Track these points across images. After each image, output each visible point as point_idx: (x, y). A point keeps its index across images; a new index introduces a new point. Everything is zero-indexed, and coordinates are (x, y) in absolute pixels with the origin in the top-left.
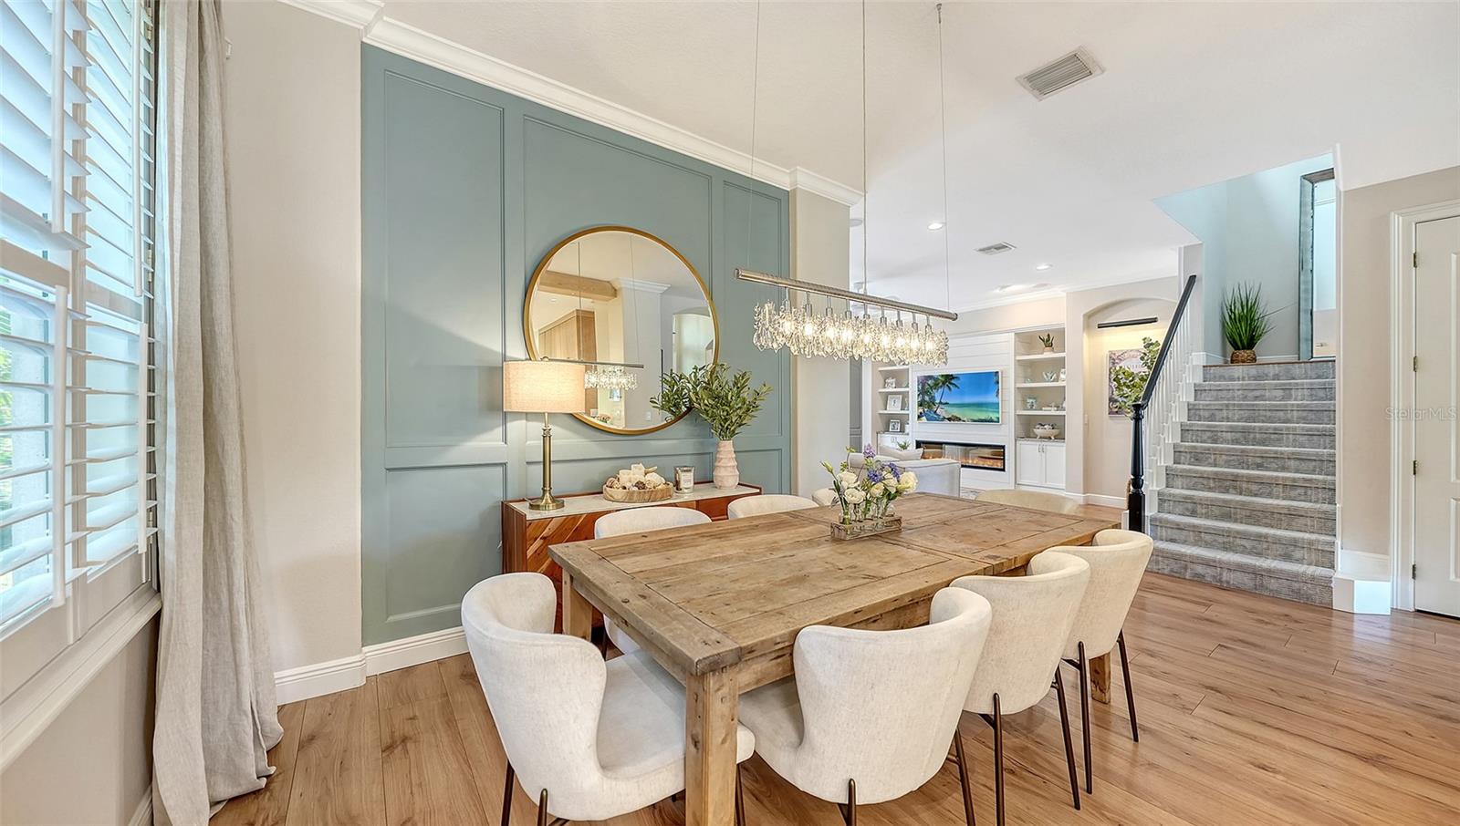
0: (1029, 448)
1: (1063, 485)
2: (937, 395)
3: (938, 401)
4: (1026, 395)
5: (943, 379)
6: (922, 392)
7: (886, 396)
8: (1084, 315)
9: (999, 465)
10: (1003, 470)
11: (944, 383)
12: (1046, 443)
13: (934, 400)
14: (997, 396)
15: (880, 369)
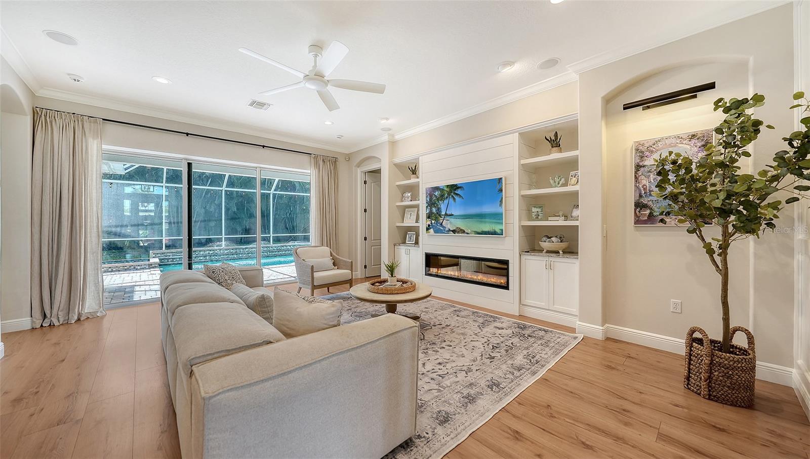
0: (535, 264)
1: (575, 310)
2: (443, 206)
3: (443, 213)
4: (532, 203)
5: (448, 190)
6: (431, 204)
7: (403, 210)
8: (603, 98)
9: (502, 281)
10: (506, 287)
11: (449, 194)
12: (554, 259)
13: (441, 212)
14: (501, 205)
15: (398, 183)
